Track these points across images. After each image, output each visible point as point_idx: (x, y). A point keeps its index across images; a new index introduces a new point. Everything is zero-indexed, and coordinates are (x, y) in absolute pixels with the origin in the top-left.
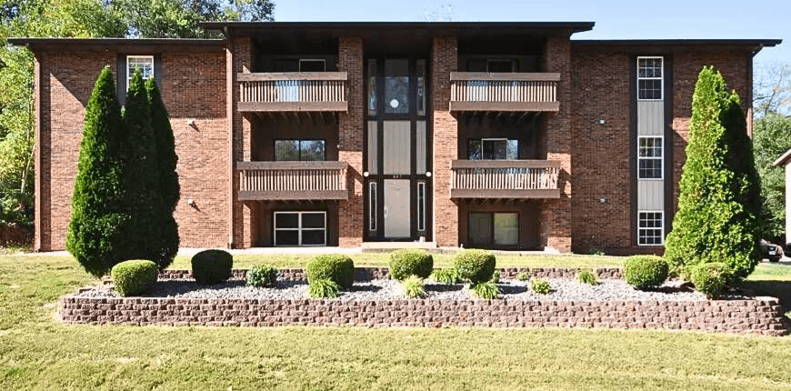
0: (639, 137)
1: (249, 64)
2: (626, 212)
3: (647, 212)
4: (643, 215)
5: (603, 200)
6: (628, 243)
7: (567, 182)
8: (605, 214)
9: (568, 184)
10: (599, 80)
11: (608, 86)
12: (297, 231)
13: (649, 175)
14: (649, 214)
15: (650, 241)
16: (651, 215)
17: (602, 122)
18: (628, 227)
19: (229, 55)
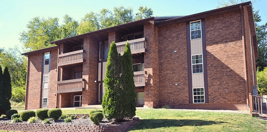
0: (192, 55)
1: (63, 51)
2: (187, 89)
3: (197, 88)
4: (195, 90)
5: (176, 84)
6: (188, 102)
7: (151, 79)
8: (178, 90)
9: (152, 80)
10: (174, 35)
11: (177, 37)
12: (79, 102)
13: (198, 71)
14: (197, 89)
15: (199, 101)
16: (198, 90)
17: (175, 51)
18: (188, 95)
19: (58, 49)
